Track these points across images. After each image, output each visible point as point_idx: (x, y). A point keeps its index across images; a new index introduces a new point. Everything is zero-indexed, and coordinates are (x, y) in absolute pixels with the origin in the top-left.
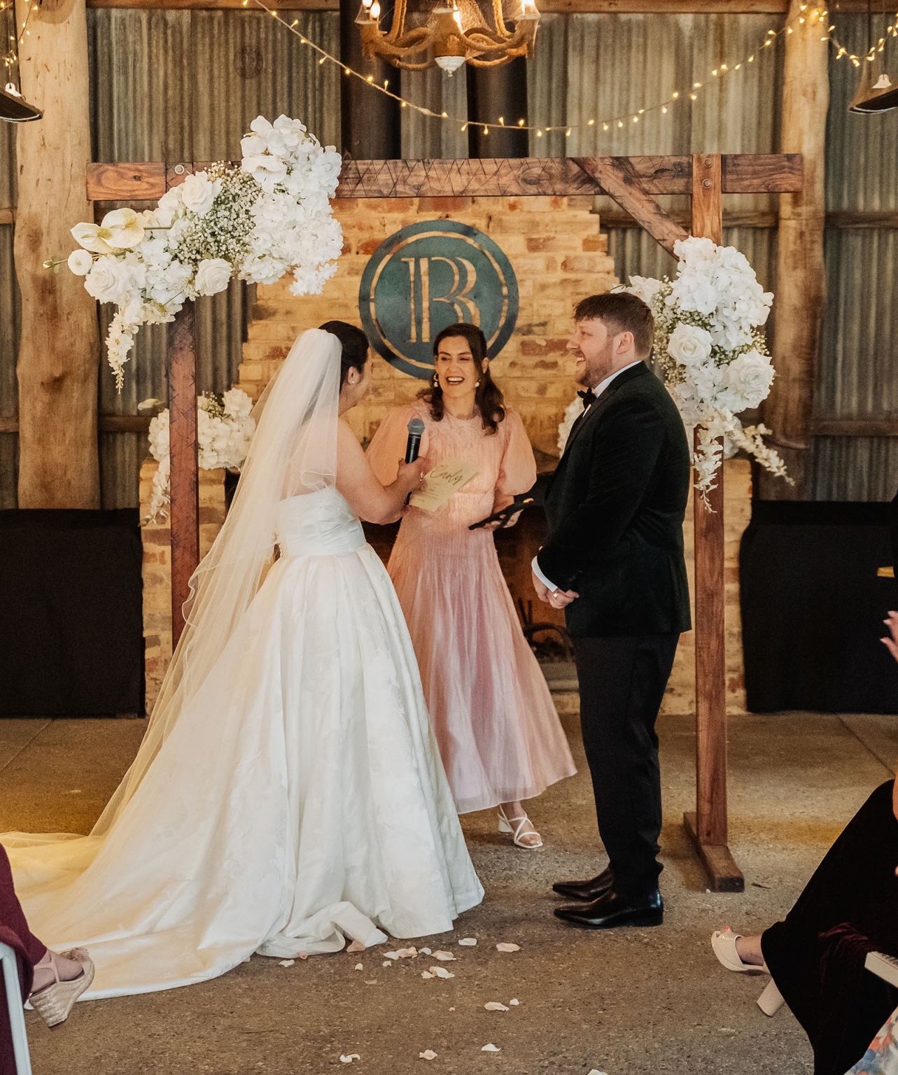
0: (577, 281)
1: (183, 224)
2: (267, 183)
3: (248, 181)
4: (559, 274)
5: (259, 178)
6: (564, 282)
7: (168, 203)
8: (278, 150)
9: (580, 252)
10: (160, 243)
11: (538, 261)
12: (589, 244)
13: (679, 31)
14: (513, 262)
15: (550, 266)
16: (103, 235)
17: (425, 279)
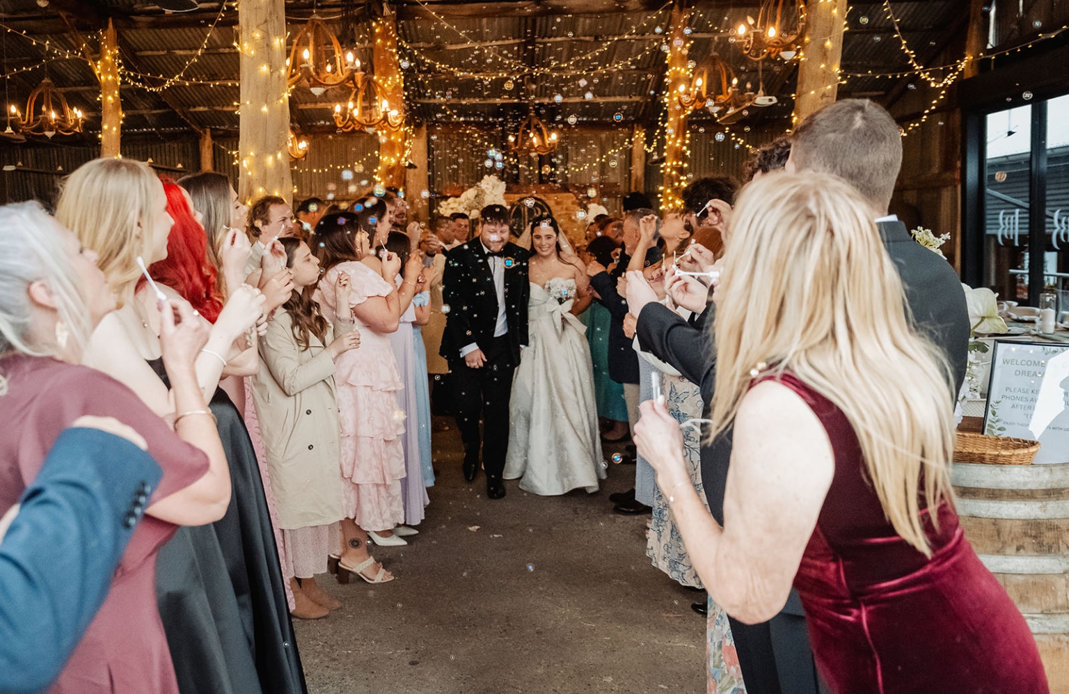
0: (569, 214)
1: (467, 201)
2: (487, 192)
3: (483, 191)
4: (564, 212)
5: (486, 190)
6: (566, 214)
7: (463, 196)
8: (491, 184)
9: (571, 205)
10: (461, 206)
11: (558, 208)
12: (573, 203)
13: (601, 139)
14: (552, 208)
15: (562, 209)
16: (449, 204)
17: (526, 213)
